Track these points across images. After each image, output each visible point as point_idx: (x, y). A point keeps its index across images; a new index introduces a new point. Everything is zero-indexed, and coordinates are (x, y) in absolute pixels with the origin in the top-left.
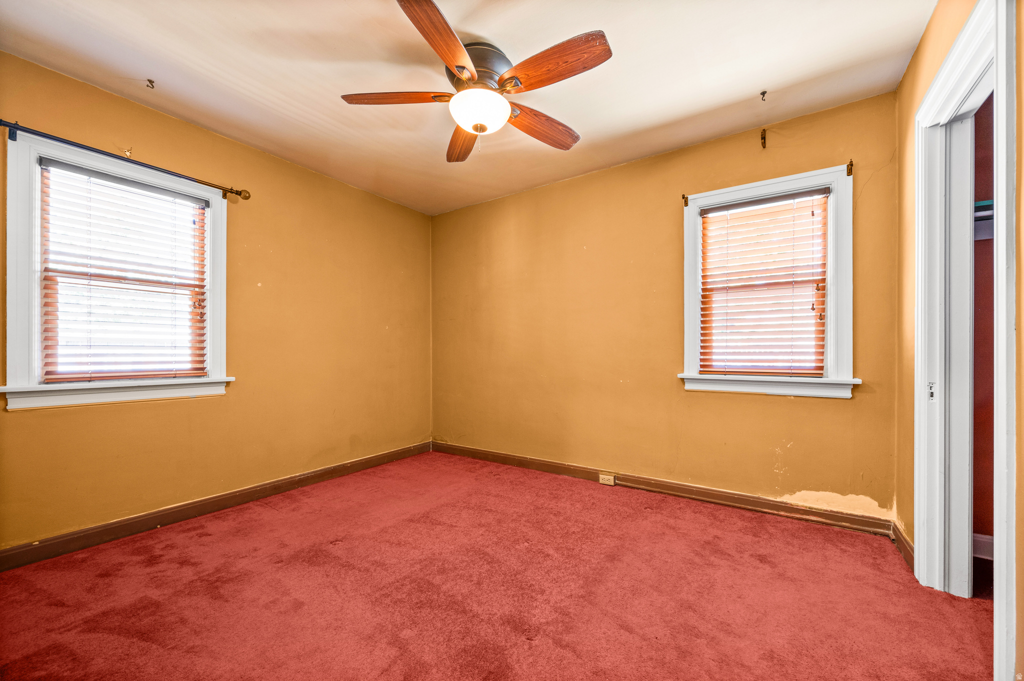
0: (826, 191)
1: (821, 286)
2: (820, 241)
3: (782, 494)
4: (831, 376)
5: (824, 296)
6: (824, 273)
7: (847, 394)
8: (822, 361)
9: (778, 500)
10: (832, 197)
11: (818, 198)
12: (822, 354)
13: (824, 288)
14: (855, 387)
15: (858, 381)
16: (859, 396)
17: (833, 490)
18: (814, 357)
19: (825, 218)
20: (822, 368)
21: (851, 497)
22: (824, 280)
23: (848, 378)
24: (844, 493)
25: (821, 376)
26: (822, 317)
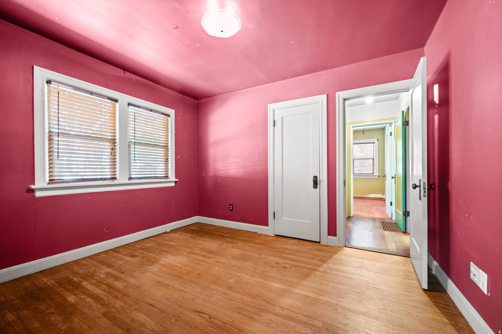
0: (374, 143)
1: (373, 159)
2: (373, 151)
3: (367, 195)
4: (375, 174)
5: (374, 161)
6: (374, 157)
7: (377, 177)
8: (373, 172)
9: (366, 196)
10: (375, 144)
11: (373, 144)
12: (373, 171)
13: (374, 159)
14: (379, 176)
15: (379, 175)
16: (379, 177)
17: (375, 194)
18: (372, 171)
19: (374, 147)
20: (373, 173)
21: (378, 194)
22: (374, 158)
23: (378, 175)
24: (377, 194)
25: (373, 174)
26: (373, 164)
